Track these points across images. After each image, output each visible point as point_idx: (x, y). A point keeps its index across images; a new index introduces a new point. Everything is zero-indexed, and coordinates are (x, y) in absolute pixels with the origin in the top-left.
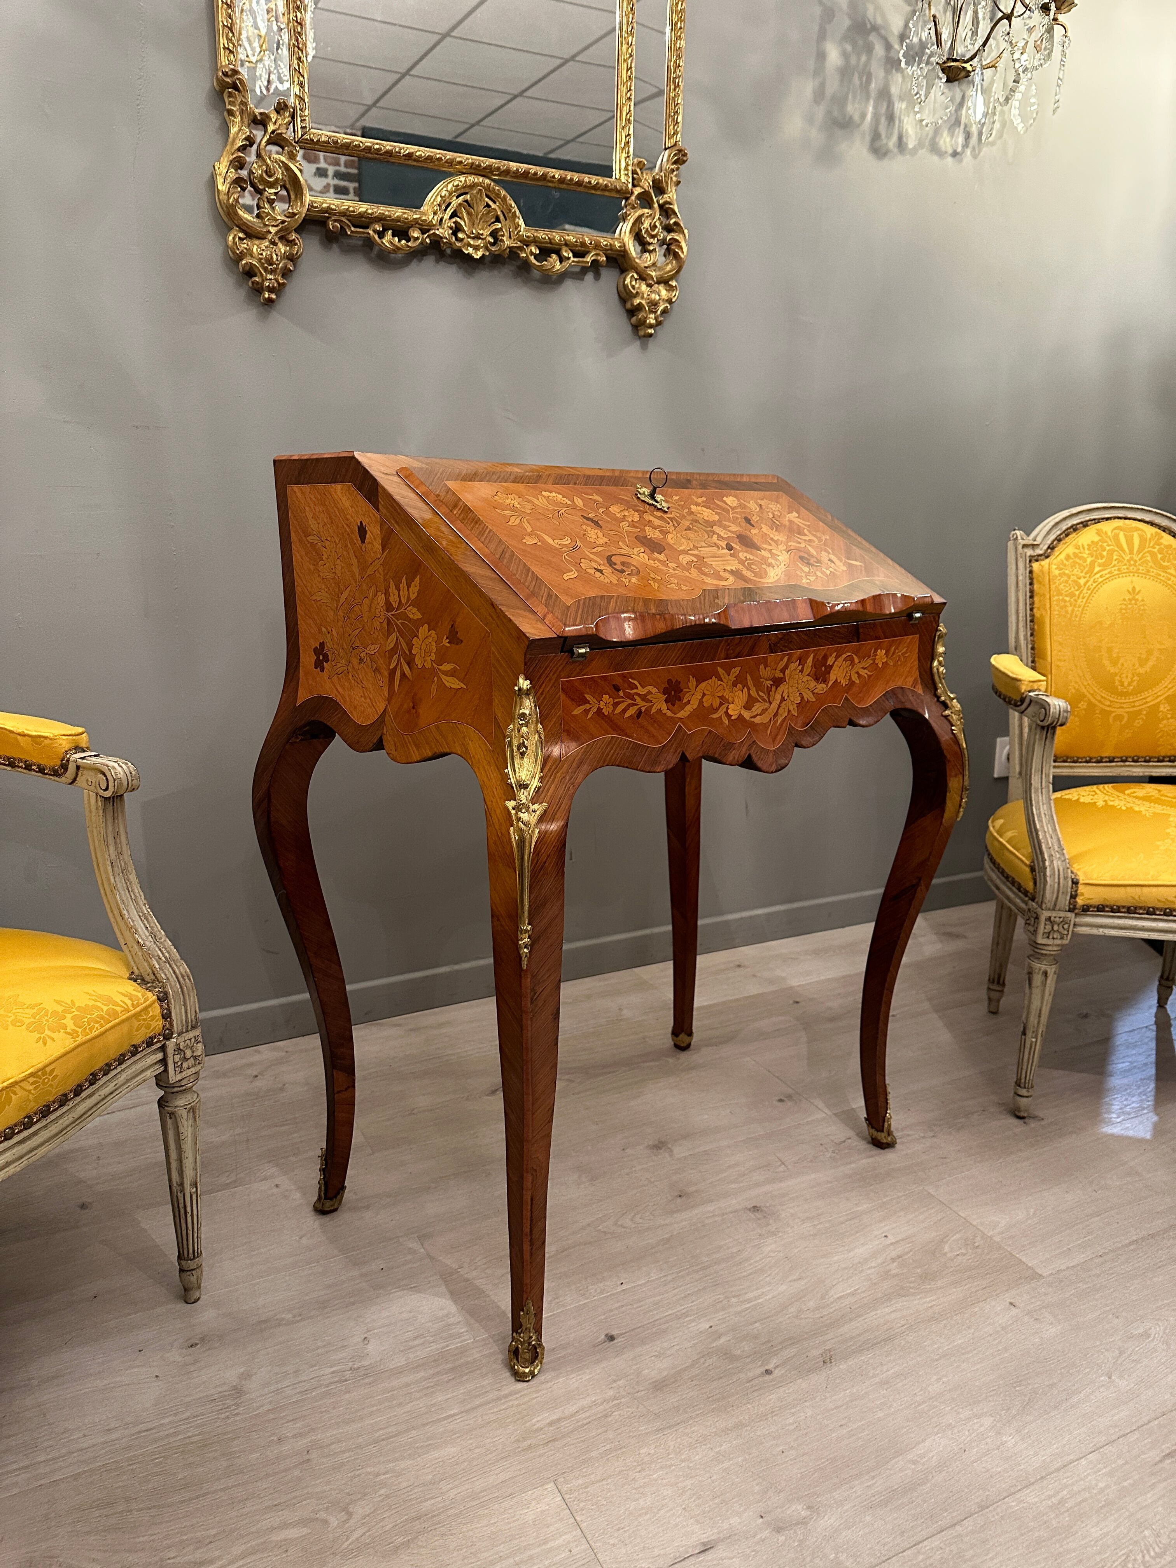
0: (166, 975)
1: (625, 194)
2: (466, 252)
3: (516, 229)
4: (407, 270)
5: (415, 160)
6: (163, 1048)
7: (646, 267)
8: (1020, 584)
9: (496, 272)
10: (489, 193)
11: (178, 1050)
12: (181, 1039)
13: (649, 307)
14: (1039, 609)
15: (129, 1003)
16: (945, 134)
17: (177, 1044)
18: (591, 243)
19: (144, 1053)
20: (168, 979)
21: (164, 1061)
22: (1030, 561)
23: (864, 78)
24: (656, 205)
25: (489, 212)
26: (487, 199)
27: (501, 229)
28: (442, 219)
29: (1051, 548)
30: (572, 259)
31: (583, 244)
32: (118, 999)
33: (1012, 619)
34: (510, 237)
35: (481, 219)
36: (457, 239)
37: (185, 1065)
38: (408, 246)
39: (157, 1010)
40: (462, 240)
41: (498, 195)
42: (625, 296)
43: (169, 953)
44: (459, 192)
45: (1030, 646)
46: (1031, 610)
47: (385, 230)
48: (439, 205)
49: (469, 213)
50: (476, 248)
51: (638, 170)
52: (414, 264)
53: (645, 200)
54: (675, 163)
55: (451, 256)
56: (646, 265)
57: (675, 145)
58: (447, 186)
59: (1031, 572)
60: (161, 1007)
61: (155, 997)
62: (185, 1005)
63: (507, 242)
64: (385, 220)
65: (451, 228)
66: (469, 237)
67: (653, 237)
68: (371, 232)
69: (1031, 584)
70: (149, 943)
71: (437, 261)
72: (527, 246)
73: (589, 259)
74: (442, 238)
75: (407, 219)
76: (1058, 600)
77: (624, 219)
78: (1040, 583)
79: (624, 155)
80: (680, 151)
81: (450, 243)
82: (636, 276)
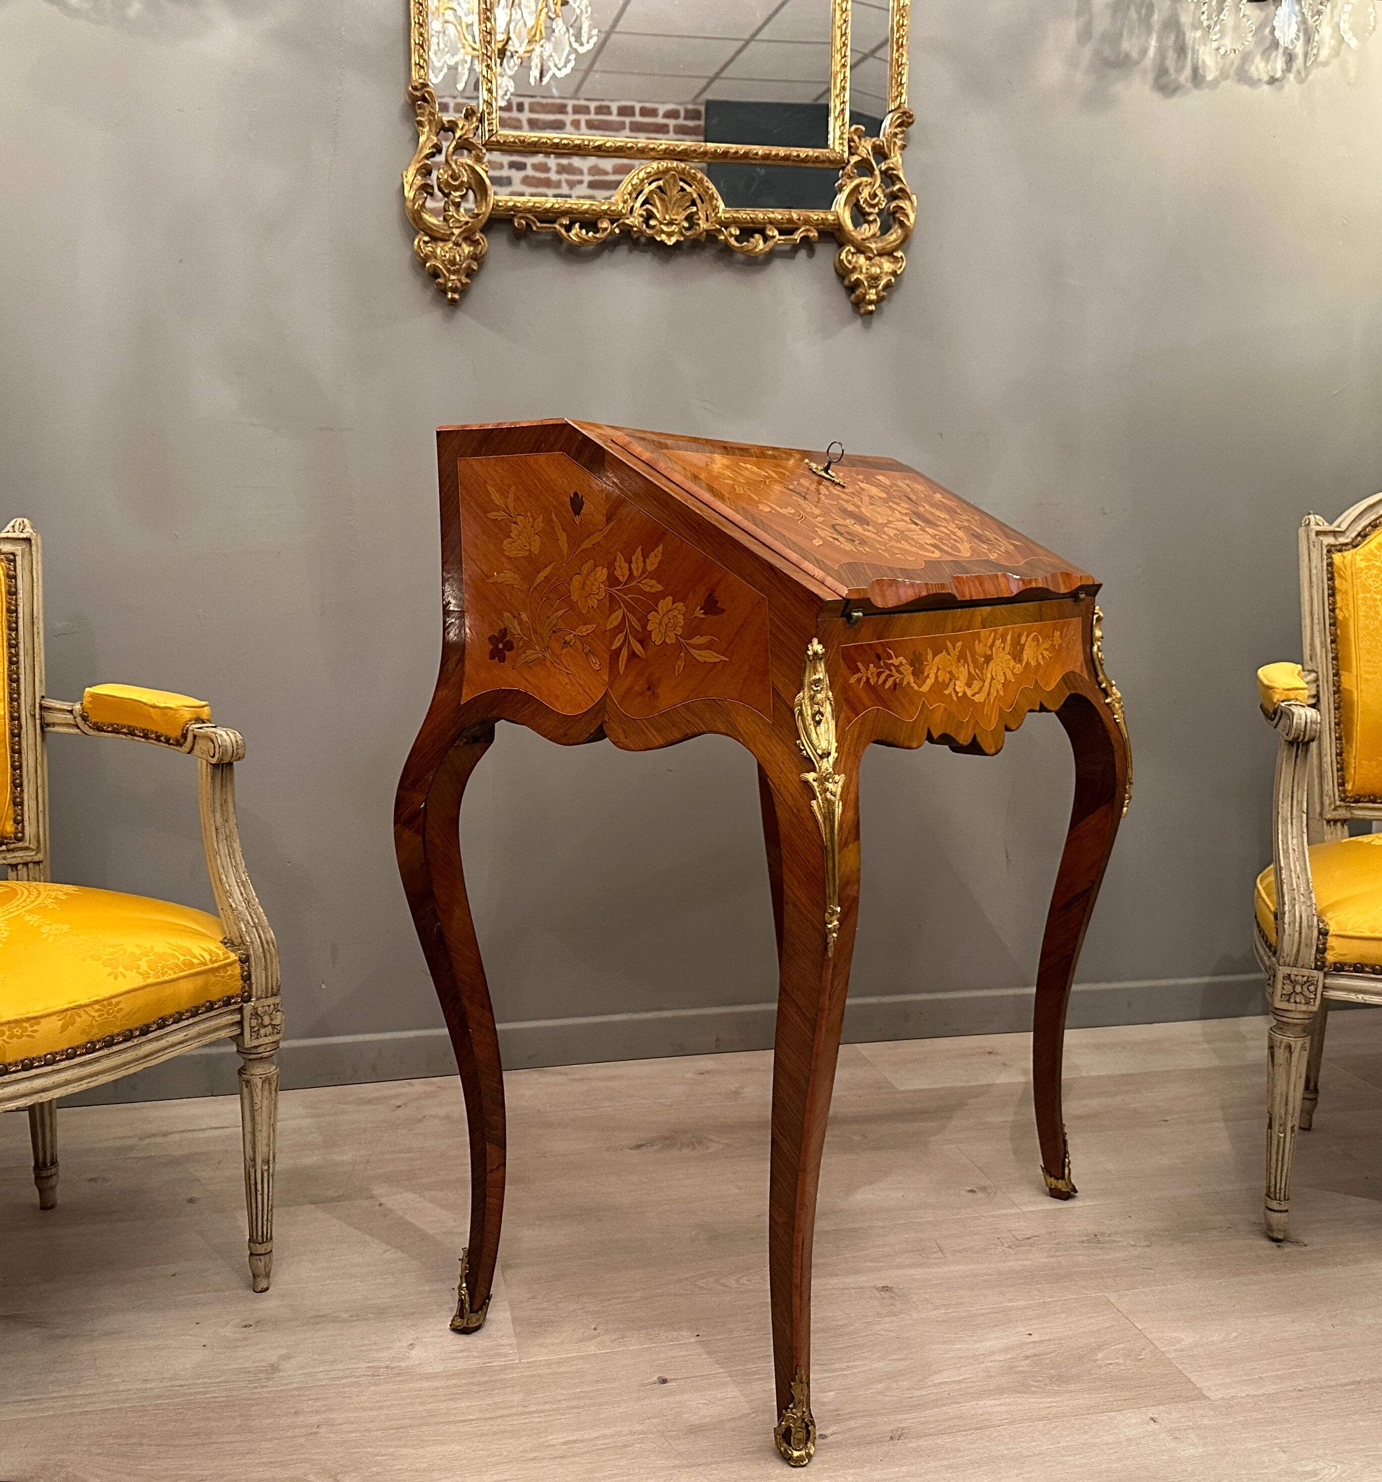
0: (251, 938)
1: (841, 164)
2: (658, 239)
3: (714, 210)
4: (599, 262)
5: (604, 151)
6: (240, 1010)
7: (864, 240)
8: (1314, 579)
9: (695, 257)
10: (683, 177)
11: (255, 1014)
12: (259, 1004)
13: (869, 282)
14: (1341, 609)
15: (208, 957)
16: (1258, 59)
17: (255, 1008)
18: (799, 219)
19: (220, 1011)
20: (252, 942)
21: (240, 1023)
22: (1329, 551)
23: (1144, 11)
24: (877, 172)
25: (683, 196)
26: (681, 183)
27: (696, 213)
28: (632, 208)
29: (1363, 535)
30: (778, 237)
31: (790, 220)
32: (197, 951)
33: (1307, 621)
34: (707, 220)
35: (675, 203)
36: (648, 226)
37: (262, 1031)
38: (596, 238)
39: (237, 969)
40: (654, 227)
41: (694, 177)
42: (842, 272)
43: (258, 919)
44: (651, 179)
45: (1330, 655)
46: (1333, 610)
47: (572, 223)
48: (630, 194)
49: (662, 200)
50: (670, 235)
51: (856, 138)
52: (606, 255)
53: (864, 168)
54: (900, 125)
55: (645, 245)
56: (864, 237)
57: (899, 107)
58: (638, 174)
59: (1330, 565)
60: (242, 968)
61: (237, 958)
62: (266, 969)
63: (703, 225)
64: (573, 213)
65: (642, 216)
66: (661, 223)
67: (873, 206)
68: (557, 226)
69: (1331, 579)
70: (242, 907)
71: (630, 251)
72: (726, 228)
73: (797, 236)
74: (632, 227)
75: (594, 210)
76: (1364, 599)
77: (840, 190)
78: (1341, 577)
79: (839, 123)
80: (904, 113)
81: (641, 232)
82: (853, 250)
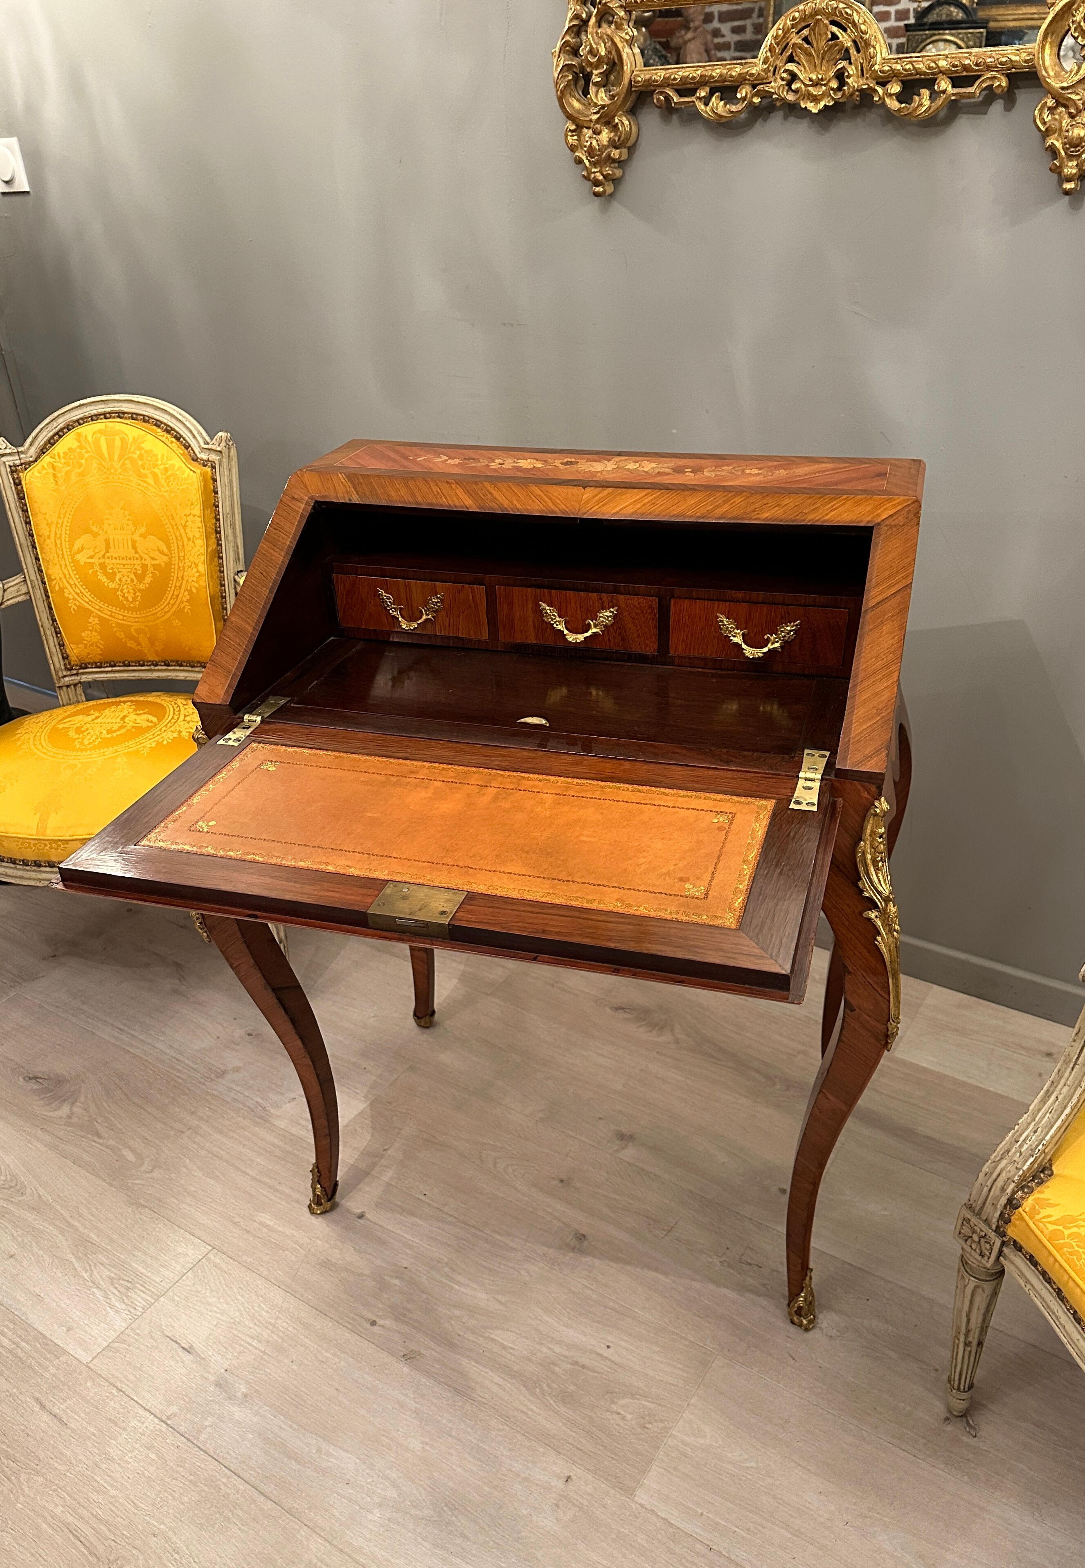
2: (803, 106)
7: (1063, 88)
13: (1065, 150)
18: (980, 62)
25: (835, 46)
26: (834, 28)
27: (846, 69)
28: (776, 68)
30: (950, 89)
34: (861, 77)
35: (824, 57)
36: (791, 91)
41: (849, 20)
42: (1041, 133)
47: (711, 94)
49: (808, 55)
50: (818, 99)
56: (1065, 85)
58: (780, 23)
63: (855, 84)
64: (710, 81)
66: (806, 85)
68: (695, 100)
72: (883, 84)
73: (976, 88)
74: (773, 94)
75: (736, 75)
81: (782, 99)
82: (1051, 102)
